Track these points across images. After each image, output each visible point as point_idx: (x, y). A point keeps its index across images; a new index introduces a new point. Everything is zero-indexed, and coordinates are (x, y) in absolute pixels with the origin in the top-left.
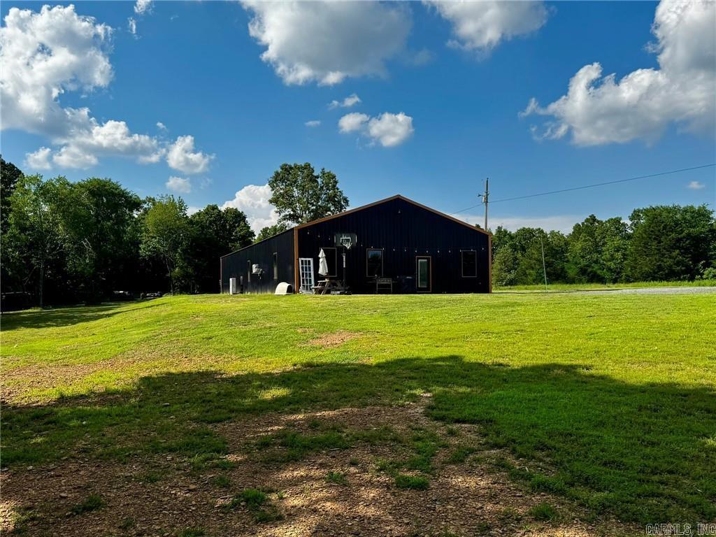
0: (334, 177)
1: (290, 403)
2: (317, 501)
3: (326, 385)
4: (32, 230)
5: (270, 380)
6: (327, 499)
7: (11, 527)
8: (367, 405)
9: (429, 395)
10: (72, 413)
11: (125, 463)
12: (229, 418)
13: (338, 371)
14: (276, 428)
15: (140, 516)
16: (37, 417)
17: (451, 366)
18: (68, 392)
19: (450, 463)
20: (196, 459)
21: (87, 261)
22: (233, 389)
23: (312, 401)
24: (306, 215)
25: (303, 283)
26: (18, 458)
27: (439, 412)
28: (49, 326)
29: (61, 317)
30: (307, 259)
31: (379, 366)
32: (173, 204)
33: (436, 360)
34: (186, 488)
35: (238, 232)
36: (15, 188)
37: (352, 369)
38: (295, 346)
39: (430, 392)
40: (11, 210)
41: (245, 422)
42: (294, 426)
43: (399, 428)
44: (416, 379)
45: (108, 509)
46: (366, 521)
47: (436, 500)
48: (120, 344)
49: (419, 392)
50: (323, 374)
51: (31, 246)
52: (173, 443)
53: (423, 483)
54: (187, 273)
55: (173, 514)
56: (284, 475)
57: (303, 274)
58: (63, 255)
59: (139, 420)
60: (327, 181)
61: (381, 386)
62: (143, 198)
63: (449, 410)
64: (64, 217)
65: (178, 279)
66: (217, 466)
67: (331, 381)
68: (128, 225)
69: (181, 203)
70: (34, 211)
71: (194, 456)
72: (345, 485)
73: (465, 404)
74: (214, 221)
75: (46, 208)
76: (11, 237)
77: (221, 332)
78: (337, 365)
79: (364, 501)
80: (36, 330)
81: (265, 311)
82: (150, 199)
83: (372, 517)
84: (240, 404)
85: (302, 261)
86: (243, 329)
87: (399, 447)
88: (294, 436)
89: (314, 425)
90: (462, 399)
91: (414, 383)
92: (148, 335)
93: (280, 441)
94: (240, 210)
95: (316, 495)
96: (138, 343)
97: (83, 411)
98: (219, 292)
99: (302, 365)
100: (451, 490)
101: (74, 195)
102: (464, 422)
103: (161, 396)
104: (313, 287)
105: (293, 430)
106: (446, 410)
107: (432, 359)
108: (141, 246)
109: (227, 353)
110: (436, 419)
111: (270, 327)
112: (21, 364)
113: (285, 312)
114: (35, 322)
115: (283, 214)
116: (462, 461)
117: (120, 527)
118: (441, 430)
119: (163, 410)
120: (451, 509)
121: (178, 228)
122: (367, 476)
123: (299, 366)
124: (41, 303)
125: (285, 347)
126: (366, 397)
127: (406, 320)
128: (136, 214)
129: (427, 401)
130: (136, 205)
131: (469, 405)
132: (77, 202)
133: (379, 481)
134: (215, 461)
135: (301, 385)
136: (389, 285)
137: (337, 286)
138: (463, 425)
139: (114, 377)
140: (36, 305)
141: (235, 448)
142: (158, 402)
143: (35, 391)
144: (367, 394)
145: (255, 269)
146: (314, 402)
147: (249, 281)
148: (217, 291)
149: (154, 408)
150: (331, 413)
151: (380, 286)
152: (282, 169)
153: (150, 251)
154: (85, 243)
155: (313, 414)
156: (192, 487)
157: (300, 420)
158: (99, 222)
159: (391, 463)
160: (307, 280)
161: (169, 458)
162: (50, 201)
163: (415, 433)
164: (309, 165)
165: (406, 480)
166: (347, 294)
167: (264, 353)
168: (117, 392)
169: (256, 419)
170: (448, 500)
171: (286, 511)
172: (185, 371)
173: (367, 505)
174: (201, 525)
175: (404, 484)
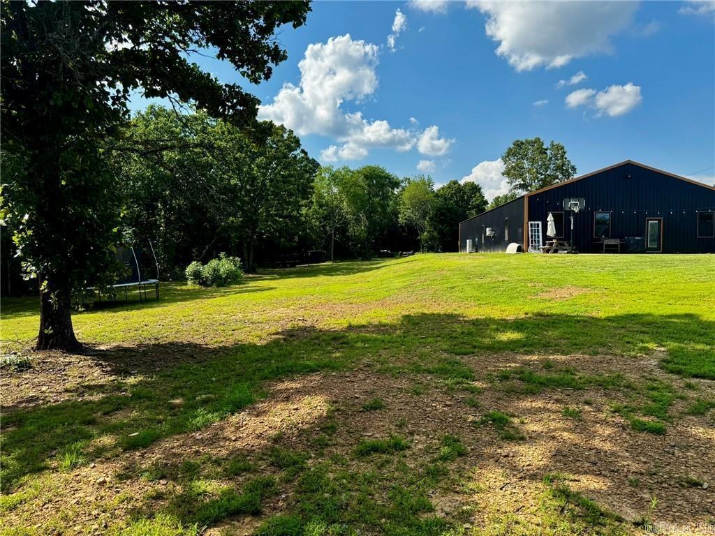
0: (563, 148)
1: (525, 346)
2: (555, 430)
3: (557, 333)
4: (327, 206)
5: (504, 325)
6: (564, 430)
7: (325, 414)
8: (598, 353)
9: (663, 349)
10: (357, 338)
11: (396, 378)
12: (473, 353)
13: (568, 321)
14: (513, 365)
15: (410, 419)
16: (335, 339)
17: (686, 324)
18: (354, 322)
19: (689, 414)
20: (449, 382)
21: (363, 228)
22: (474, 330)
23: (545, 346)
24: (536, 184)
25: (532, 243)
26: (325, 366)
27: (674, 366)
28: (338, 275)
29: (346, 269)
30: (536, 222)
31: (608, 319)
32: (424, 183)
33: (670, 317)
34: (443, 403)
35: (475, 201)
36: (315, 176)
37: (582, 320)
38: (526, 298)
39: (663, 346)
40: (314, 192)
41: (487, 357)
42: (530, 365)
43: (632, 377)
44: (648, 333)
45: (387, 410)
46: (602, 453)
47: (675, 446)
48: (387, 289)
49: (651, 345)
50: (553, 323)
51: (325, 218)
52: (430, 367)
53: (660, 428)
54: (433, 236)
55: (435, 422)
56: (524, 404)
57: (532, 235)
58: (346, 224)
59: (404, 347)
60: (556, 152)
61: (612, 338)
62: (401, 178)
63: (686, 365)
64: (347, 196)
65: (426, 241)
66: (467, 389)
67: (561, 330)
68: (391, 200)
69: (430, 180)
70: (327, 192)
71: (447, 379)
72: (581, 420)
73: (703, 360)
74: (455, 193)
75: (335, 190)
76: (313, 211)
77: (461, 284)
78: (567, 316)
79: (600, 436)
80: (330, 277)
81: (498, 267)
82: (406, 179)
83: (609, 452)
84: (480, 342)
85: (531, 224)
86: (480, 282)
87: (632, 393)
88: (531, 373)
89: (548, 366)
90: (700, 355)
91: (646, 337)
92: (406, 284)
93: (518, 376)
94: (476, 183)
95: (553, 425)
96: (400, 289)
97: (365, 336)
98: (457, 251)
99: (533, 314)
100: (691, 439)
101: (354, 179)
102: (703, 377)
103: (418, 330)
104: (541, 247)
105: (529, 369)
106: (683, 364)
107: (666, 316)
108: (399, 215)
109: (467, 300)
110: (672, 372)
111: (503, 281)
112: (322, 301)
113: (515, 269)
114: (329, 272)
115: (514, 184)
116: (702, 414)
117: (397, 425)
118: (677, 383)
119: (421, 341)
120: (692, 456)
121: (427, 201)
122: (602, 416)
123: (530, 315)
124: (332, 258)
125: (517, 298)
126: (597, 346)
127: (635, 279)
128: (396, 191)
129: (661, 355)
130: (396, 184)
131: (708, 362)
132: (356, 184)
133: (614, 422)
134: (464, 385)
135: (533, 331)
136: (616, 246)
137: (564, 246)
138: (702, 381)
139: (384, 313)
140: (328, 259)
141: (480, 377)
142: (416, 335)
143: (333, 320)
144: (597, 344)
145: (488, 232)
146: (546, 346)
147: (483, 242)
148: (456, 250)
149: (414, 339)
150: (564, 358)
151: (607, 246)
152: (514, 144)
153: (406, 219)
154: (362, 215)
155: (546, 357)
156: (448, 403)
157: (535, 360)
158: (370, 198)
159: (626, 407)
160: (535, 241)
161: (429, 378)
162: (338, 185)
163: (650, 383)
164: (539, 139)
165: (643, 424)
166: (574, 253)
167: (498, 302)
168: (387, 325)
169: (495, 356)
170: (688, 447)
171: (528, 433)
172: (435, 312)
173: (602, 440)
174: (457, 434)
175: (640, 428)
